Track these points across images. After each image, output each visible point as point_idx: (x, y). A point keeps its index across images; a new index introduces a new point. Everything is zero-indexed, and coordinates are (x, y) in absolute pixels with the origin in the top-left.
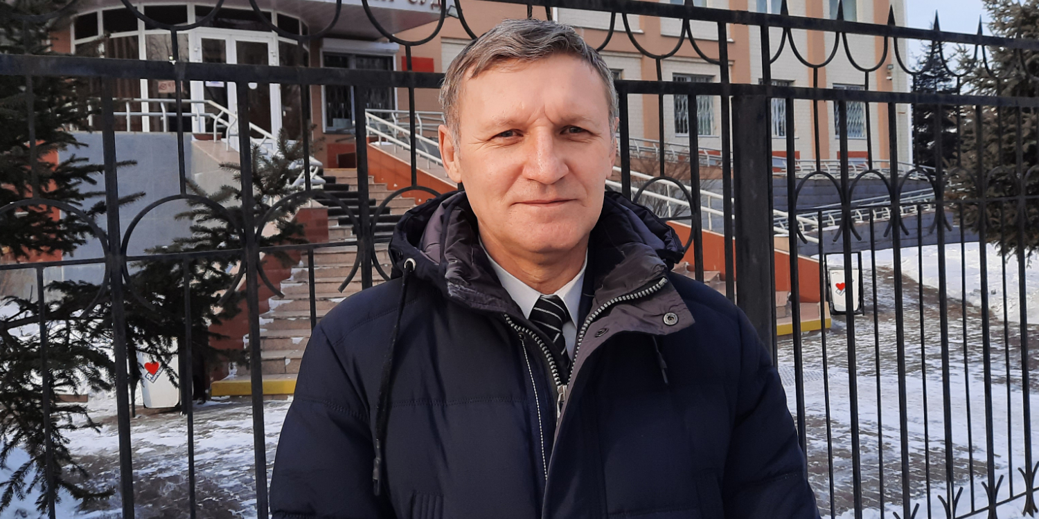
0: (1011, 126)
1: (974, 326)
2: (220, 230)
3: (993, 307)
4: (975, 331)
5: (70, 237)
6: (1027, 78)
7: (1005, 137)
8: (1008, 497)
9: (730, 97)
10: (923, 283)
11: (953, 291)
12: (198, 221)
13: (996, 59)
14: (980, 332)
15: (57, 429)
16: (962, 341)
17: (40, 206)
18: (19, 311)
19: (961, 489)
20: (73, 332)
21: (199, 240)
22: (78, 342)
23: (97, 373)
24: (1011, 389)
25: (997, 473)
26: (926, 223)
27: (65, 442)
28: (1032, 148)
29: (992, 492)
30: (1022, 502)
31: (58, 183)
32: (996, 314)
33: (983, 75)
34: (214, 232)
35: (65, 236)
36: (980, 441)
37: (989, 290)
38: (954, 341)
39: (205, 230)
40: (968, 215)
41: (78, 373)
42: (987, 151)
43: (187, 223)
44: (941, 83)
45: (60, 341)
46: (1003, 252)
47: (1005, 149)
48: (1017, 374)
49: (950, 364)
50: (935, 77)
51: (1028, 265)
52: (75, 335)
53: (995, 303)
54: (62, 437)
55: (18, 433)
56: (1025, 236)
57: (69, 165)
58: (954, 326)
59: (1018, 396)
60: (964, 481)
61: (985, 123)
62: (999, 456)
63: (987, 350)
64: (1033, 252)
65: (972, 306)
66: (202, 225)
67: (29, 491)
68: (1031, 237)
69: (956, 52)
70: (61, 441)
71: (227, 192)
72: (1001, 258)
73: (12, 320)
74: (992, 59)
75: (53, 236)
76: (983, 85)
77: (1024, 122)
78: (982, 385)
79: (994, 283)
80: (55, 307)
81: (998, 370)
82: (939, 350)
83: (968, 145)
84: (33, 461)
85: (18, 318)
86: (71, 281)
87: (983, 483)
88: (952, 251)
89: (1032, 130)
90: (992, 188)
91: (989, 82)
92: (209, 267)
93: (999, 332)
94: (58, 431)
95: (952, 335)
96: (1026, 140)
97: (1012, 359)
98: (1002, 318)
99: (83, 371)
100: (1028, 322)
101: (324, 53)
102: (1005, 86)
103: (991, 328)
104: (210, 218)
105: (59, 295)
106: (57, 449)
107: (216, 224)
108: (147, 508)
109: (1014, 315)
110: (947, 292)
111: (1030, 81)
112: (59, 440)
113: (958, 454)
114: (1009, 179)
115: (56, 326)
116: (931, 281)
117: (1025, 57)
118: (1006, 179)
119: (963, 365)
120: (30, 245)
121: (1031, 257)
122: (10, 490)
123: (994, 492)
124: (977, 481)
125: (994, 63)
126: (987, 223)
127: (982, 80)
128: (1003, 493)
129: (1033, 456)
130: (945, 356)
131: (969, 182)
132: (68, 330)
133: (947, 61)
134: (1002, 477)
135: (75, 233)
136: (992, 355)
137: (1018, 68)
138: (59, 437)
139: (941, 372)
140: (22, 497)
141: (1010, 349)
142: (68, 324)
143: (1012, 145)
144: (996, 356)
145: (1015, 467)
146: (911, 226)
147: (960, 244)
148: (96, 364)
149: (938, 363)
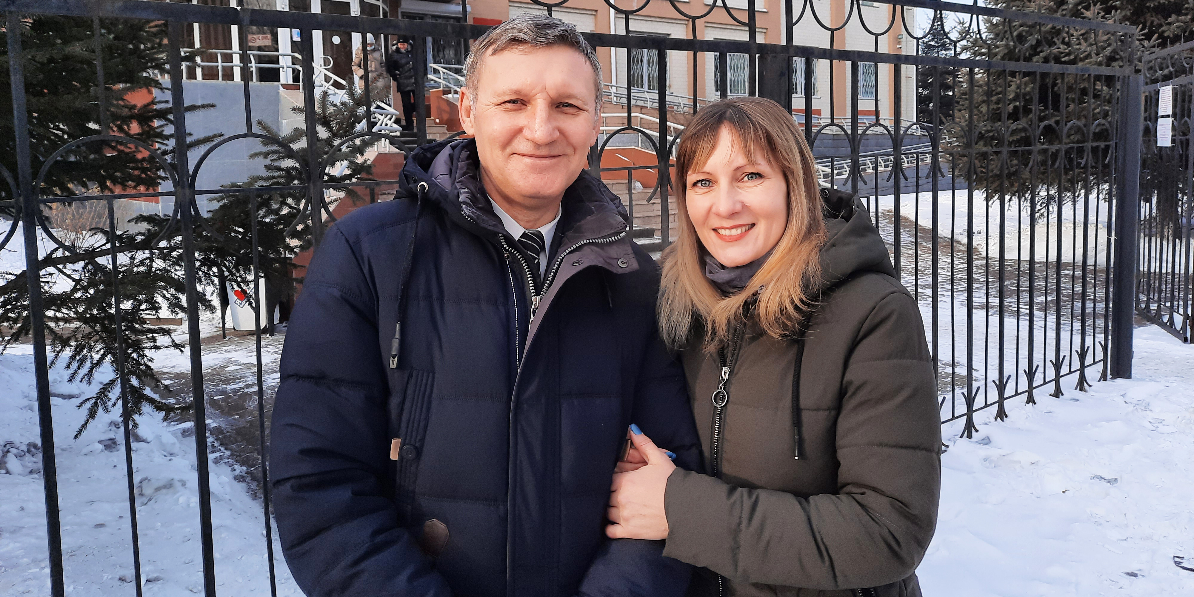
0: (1000, 89)
1: (962, 261)
2: (294, 168)
3: (978, 245)
4: (961, 264)
5: (154, 174)
6: (1015, 47)
7: (994, 98)
8: (984, 405)
9: (757, 56)
10: (919, 223)
11: (944, 230)
12: (272, 160)
13: (989, 30)
14: (966, 266)
15: (142, 349)
16: (950, 274)
17: (130, 145)
18: (105, 242)
19: (944, 398)
20: (156, 261)
21: (274, 177)
22: (160, 270)
23: (178, 298)
24: (989, 314)
25: (975, 385)
26: (923, 173)
27: (150, 360)
28: (1016, 108)
29: (970, 400)
30: (995, 408)
31: (140, 123)
32: (980, 250)
33: (977, 45)
34: (288, 170)
35: (149, 173)
36: (961, 357)
37: (975, 230)
38: (944, 272)
39: (279, 169)
40: (961, 165)
41: (159, 299)
42: (979, 110)
43: (262, 162)
44: (943, 52)
45: (142, 269)
46: (987, 199)
47: (993, 109)
48: (995, 301)
49: (939, 293)
50: (938, 47)
51: (1008, 209)
52: (159, 264)
53: (978, 241)
54: (146, 356)
55: (105, 352)
56: (1007, 184)
57: (150, 107)
58: (944, 261)
59: (994, 320)
60: (947, 391)
61: (977, 86)
62: (978, 371)
63: (970, 281)
64: (1013, 198)
65: (961, 244)
66: (276, 164)
67: (114, 405)
68: (1012, 185)
69: (957, 24)
70: (146, 359)
71: (297, 134)
72: (985, 203)
73: (99, 249)
74: (986, 30)
75: (137, 173)
76: (977, 53)
77: (1010, 86)
78: (965, 310)
79: (979, 224)
80: (139, 238)
81: (979, 298)
82: (930, 280)
83: (962, 105)
84: (118, 378)
85: (104, 248)
86: (156, 215)
87: (963, 394)
88: (944, 197)
89: (1016, 93)
90: (981, 143)
91: (983, 51)
92: (283, 203)
93: (982, 266)
94: (142, 351)
95: (942, 269)
96: (1011, 101)
97: (992, 288)
98: (984, 254)
99: (164, 297)
100: (1006, 258)
101: (402, 12)
102: (996, 55)
103: (975, 263)
104: (284, 158)
105: (144, 226)
106: (141, 367)
107: (288, 163)
108: (234, 419)
109: (994, 252)
110: (939, 231)
111: (1017, 51)
112: (143, 359)
113: (944, 369)
114: (996, 135)
115: (141, 255)
116: (926, 222)
117: (1013, 29)
118: (994, 135)
119: (950, 294)
120: (115, 181)
121: (1011, 202)
122: (96, 404)
123: (972, 400)
124: (958, 391)
125: (987, 34)
126: (975, 173)
127: (977, 48)
128: (979, 402)
129: (1005, 370)
130: (935, 287)
131: (962, 137)
132: (152, 260)
133: (949, 33)
134: (979, 388)
135: (159, 170)
136: (975, 285)
137: (1007, 39)
138: (143, 356)
139: (931, 299)
140: (107, 411)
141: (990, 280)
142: (152, 254)
143: (1000, 106)
144: (979, 286)
145: (989, 380)
146: (911, 174)
147: (951, 191)
148: (177, 290)
149: (929, 292)
